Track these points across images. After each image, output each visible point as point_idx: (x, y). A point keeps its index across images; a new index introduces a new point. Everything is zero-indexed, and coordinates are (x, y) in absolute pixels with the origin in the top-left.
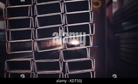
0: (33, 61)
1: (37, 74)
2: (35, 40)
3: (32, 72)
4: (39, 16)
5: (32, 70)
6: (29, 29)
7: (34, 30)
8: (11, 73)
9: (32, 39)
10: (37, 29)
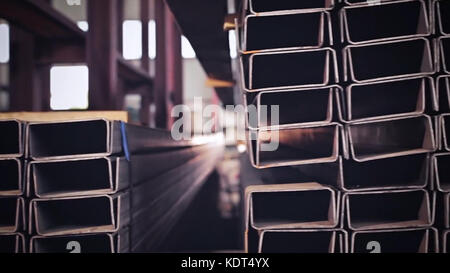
0: (339, 193)
1: (354, 235)
2: (344, 124)
3: (339, 226)
4: (356, 44)
5: (336, 222)
6: (323, 86)
7: (340, 90)
8: (266, 233)
9: (332, 121)
10: (349, 88)
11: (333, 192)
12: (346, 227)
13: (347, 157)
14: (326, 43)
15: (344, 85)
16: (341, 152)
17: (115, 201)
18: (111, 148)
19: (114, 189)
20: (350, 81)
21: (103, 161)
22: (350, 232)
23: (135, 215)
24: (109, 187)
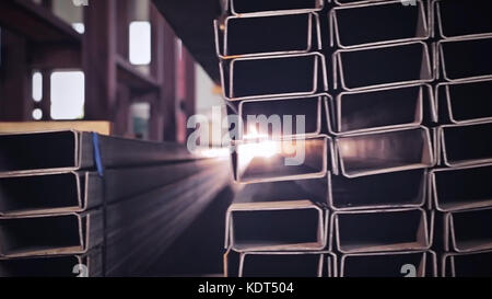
0: (327, 211)
1: (343, 258)
2: (333, 137)
3: (327, 248)
4: (347, 49)
5: (324, 244)
6: (311, 94)
7: (329, 99)
8: (247, 256)
9: (321, 133)
10: (339, 97)
11: (321, 211)
12: (335, 250)
13: (336, 172)
14: (315, 47)
15: (334, 93)
16: (330, 167)
17: (84, 220)
18: (79, 162)
19: (83, 207)
20: (340, 89)
21: (71, 176)
22: (340, 255)
23: (110, 235)
24: (77, 204)
